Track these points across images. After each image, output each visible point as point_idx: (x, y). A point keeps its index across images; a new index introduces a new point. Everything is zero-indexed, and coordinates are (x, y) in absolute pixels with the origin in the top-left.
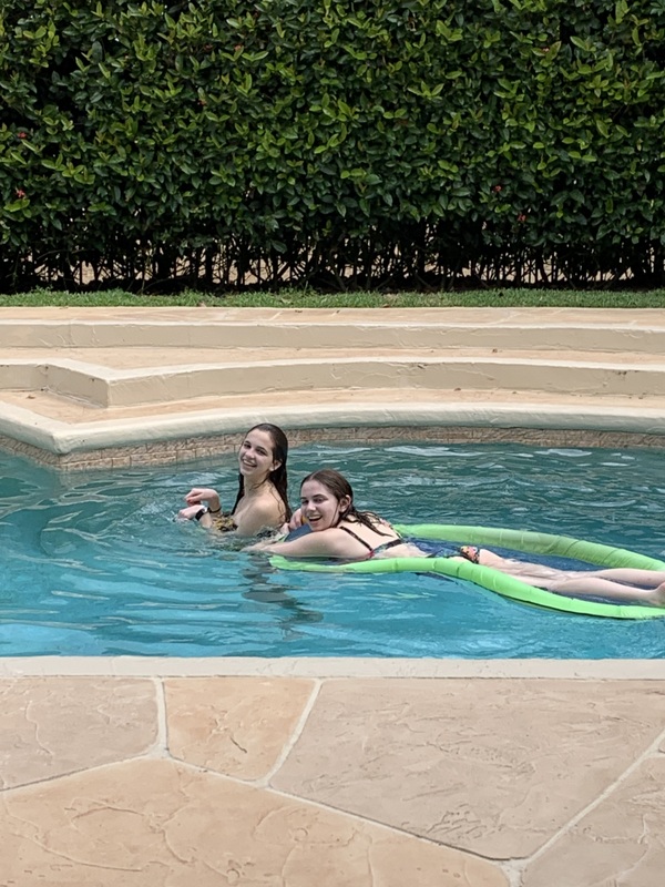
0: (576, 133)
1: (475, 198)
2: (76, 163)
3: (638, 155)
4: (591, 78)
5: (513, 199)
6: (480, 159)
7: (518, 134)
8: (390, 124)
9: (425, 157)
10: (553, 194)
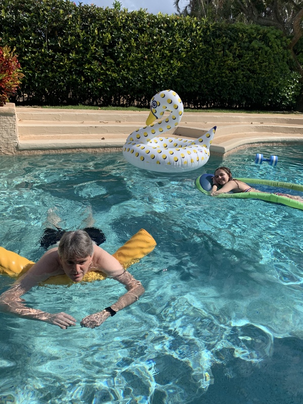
0: (222, 73)
1: (200, 87)
2: (115, 73)
3: (232, 79)
4: (227, 61)
5: (206, 88)
6: (202, 78)
7: (211, 73)
8: (186, 68)
9: (191, 77)
10: (215, 87)
